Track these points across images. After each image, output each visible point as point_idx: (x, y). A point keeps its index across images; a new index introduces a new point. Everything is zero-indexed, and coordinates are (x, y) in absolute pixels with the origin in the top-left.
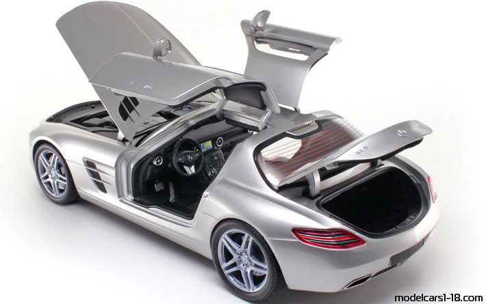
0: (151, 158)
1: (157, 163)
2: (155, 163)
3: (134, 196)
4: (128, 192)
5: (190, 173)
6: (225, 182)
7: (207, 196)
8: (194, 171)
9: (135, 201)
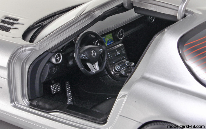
0: (51, 54)
1: (57, 60)
2: (54, 61)
3: (30, 100)
4: (23, 96)
5: (94, 71)
6: (144, 79)
7: (124, 96)
8: (98, 69)
9: (31, 106)
